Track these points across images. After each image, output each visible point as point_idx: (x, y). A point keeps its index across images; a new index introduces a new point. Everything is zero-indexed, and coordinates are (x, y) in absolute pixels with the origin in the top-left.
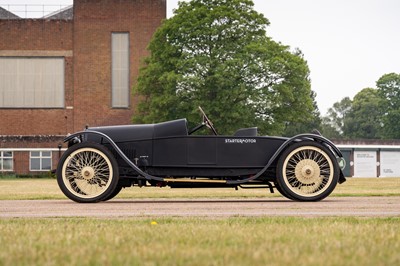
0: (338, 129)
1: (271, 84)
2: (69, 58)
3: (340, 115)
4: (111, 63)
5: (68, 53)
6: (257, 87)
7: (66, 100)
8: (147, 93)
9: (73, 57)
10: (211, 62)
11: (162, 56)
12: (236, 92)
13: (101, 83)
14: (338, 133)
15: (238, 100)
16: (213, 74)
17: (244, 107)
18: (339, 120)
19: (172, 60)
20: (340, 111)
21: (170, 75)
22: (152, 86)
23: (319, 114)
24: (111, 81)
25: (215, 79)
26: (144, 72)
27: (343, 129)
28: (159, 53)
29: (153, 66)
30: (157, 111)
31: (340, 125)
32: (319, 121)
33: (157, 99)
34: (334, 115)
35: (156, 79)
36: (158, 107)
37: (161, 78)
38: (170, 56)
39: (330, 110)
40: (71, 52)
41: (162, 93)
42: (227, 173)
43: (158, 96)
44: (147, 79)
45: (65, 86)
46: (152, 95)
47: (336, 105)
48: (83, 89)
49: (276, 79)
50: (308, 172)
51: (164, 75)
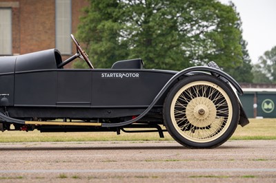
0: (269, 75)
1: (202, 32)
2: (16, 8)
3: (269, 62)
4: (55, 14)
5: (15, 5)
6: (189, 35)
7: (13, 47)
8: (87, 41)
9: (20, 8)
10: (146, 11)
11: (100, 6)
12: (169, 39)
13: (46, 32)
14: (268, 78)
15: (172, 47)
16: (149, 22)
17: (177, 53)
18: (269, 66)
19: (109, 10)
20: (270, 58)
21: (108, 24)
22: (91, 34)
23: (250, 61)
24: (55, 30)
25: (149, 27)
26: (84, 20)
27: (273, 75)
28: (98, 3)
29: (92, 15)
30: (96, 57)
31: (270, 71)
32: (251, 67)
33: (96, 46)
34: (265, 62)
35: (95, 27)
36: (96, 53)
37: (100, 26)
38: (108, 6)
39: (261, 57)
40: (18, 3)
41: (101, 41)
42: (104, 115)
43: (97, 43)
44: (87, 27)
45: (13, 35)
46: (91, 43)
47: (267, 54)
48: (29, 37)
49: (207, 27)
50: (201, 112)
51: (102, 23)
